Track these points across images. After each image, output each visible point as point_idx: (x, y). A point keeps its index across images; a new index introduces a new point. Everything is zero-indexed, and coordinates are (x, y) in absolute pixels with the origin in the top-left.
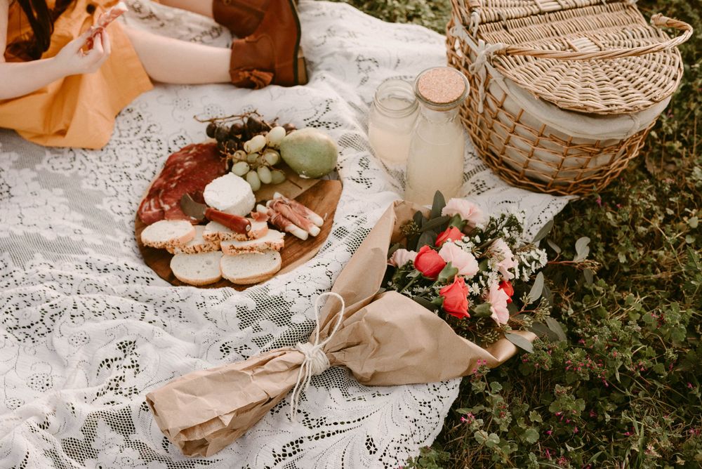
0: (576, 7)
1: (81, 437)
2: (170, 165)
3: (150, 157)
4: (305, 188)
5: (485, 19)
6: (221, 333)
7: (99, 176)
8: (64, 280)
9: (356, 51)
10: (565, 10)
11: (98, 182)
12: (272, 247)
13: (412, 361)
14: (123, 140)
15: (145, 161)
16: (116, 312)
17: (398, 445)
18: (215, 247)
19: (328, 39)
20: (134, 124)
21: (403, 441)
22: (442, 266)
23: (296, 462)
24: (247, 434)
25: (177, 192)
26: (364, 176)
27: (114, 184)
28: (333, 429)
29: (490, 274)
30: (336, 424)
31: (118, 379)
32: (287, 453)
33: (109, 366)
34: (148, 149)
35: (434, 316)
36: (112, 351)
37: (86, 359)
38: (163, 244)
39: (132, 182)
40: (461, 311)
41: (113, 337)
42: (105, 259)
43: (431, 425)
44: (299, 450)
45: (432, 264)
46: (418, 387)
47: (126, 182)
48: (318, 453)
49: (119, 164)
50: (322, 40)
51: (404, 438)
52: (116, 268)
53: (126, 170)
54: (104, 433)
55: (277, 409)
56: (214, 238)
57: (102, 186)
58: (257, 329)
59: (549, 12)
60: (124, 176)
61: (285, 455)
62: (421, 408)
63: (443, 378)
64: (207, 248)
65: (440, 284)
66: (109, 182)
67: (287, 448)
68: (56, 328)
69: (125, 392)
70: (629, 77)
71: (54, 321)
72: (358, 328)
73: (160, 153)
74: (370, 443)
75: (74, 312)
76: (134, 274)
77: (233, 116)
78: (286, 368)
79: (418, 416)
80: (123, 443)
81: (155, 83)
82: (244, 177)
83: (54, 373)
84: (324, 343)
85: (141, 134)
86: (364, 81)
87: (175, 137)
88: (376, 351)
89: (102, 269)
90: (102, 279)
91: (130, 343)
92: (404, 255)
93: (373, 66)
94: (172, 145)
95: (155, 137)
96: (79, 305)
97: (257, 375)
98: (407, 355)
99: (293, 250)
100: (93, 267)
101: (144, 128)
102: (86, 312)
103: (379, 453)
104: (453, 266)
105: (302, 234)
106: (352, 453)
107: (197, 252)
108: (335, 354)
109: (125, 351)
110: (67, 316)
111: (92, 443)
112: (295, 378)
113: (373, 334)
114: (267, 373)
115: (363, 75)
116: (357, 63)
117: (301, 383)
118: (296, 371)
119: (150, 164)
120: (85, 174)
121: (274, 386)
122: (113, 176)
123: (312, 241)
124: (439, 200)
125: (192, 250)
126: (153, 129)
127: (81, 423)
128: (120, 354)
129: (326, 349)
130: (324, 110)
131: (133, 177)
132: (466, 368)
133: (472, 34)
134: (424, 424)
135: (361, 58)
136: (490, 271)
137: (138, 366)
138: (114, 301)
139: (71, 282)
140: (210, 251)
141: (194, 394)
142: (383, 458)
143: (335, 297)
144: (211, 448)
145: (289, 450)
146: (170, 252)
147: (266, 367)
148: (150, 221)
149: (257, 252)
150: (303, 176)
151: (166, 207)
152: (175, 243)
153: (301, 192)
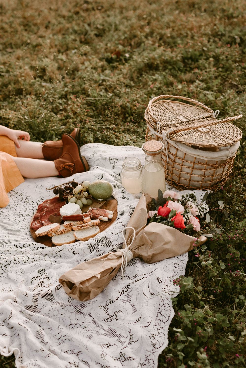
0: (195, 120)
1: (32, 304)
2: (40, 208)
3: (30, 208)
4: (102, 204)
5: (162, 126)
6: (82, 257)
7: (10, 217)
8: (7, 252)
9: (108, 157)
10: (191, 121)
11: (10, 219)
12: (95, 224)
13: (167, 247)
14: (16, 204)
15: (28, 209)
16: (33, 260)
17: (170, 279)
18: (70, 230)
19: (95, 155)
20: (20, 197)
21: (171, 277)
22: (169, 211)
23: (129, 293)
24: (104, 290)
25: (46, 216)
26: (124, 196)
27: (18, 219)
28: (142, 277)
29: (189, 214)
30: (142, 275)
31: (41, 282)
32: (124, 291)
33: (35, 279)
34: (28, 205)
35: (172, 228)
36: (36, 274)
37: (24, 279)
38: (47, 232)
39: (25, 217)
40: (182, 226)
41: (34, 269)
42: (22, 243)
43: (180, 272)
44: (129, 289)
45: (165, 212)
46: (171, 259)
47: (22, 217)
48: (138, 287)
49: (17, 212)
50: (92, 156)
51: (171, 276)
52: (28, 245)
53: (21, 213)
54: (42, 301)
55: (115, 278)
56: (69, 226)
57: (13, 220)
58: (99, 250)
59: (185, 122)
60: (21, 216)
61: (123, 292)
62: (175, 265)
63: (180, 253)
64: (67, 230)
65: (170, 218)
66: (15, 218)
67: (124, 289)
68: (8, 269)
69: (46, 286)
70: (223, 136)
71: (6, 268)
72: (142, 238)
73: (34, 206)
74: (158, 279)
75: (15, 262)
76: (37, 246)
77: (64, 184)
78: (116, 257)
79: (174, 269)
80: (51, 304)
81: (25, 178)
82: (76, 203)
83: (12, 286)
84: (129, 246)
85: (24, 200)
86: (114, 167)
87: (39, 199)
88: (151, 246)
89: (22, 246)
90: (24, 250)
91: (43, 270)
92: (152, 213)
93: (116, 161)
94: (38, 202)
95: (30, 201)
96: (17, 259)
97: (105, 260)
98: (164, 244)
99: (104, 225)
100: (18, 247)
101: (25, 198)
102: (20, 261)
103: (163, 283)
104: (174, 210)
105: (106, 219)
106: (152, 285)
107: (62, 233)
108: (135, 251)
109: (41, 273)
110: (12, 264)
111: (37, 306)
112: (121, 261)
113: (149, 238)
114: (109, 259)
115: (113, 165)
116: (109, 161)
117: (124, 262)
118: (121, 259)
119: (30, 210)
120: (4, 217)
121: (114, 264)
122: (16, 216)
123: (110, 221)
124: (160, 193)
125: (60, 232)
126: (28, 198)
127: (31, 298)
128: (39, 274)
129: (131, 249)
130: (101, 177)
131: (24, 215)
132: (189, 247)
133: (158, 131)
134: (178, 272)
135: (110, 159)
136: (188, 213)
137: (48, 277)
138: (31, 256)
139: (10, 252)
140: (68, 231)
141: (82, 270)
142: (165, 283)
143: (129, 229)
144: (92, 294)
145: (125, 290)
146: (50, 236)
147: (108, 257)
148: (38, 228)
149: (89, 227)
150: (100, 200)
151: (43, 222)
152: (52, 231)
153: (100, 205)
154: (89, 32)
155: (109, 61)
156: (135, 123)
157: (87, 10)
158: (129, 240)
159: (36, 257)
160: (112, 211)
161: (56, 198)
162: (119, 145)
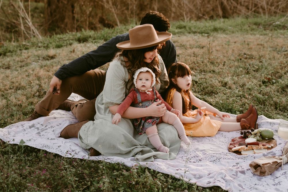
1: (235, 174)
2: (233, 140)
9: (269, 121)
11: (217, 143)
14: (220, 137)
16: (232, 159)
18: (251, 149)
23: (286, 175)
24: (272, 174)
25: (237, 143)
31: (238, 167)
33: (235, 166)
34: (226, 139)
36: (235, 164)
37: (229, 166)
38: (238, 149)
41: (233, 162)
47: (223, 143)
53: (223, 141)
54: (239, 174)
56: (251, 147)
57: (219, 144)
69: (241, 169)
71: (219, 160)
73: (229, 139)
75: (224, 158)
76: (233, 154)
78: (279, 159)
80: (244, 175)
82: (254, 138)
84: (286, 155)
86: (272, 127)
87: (231, 137)
90: (227, 154)
91: (238, 163)
93: (274, 124)
99: (269, 149)
102: (226, 158)
105: (270, 147)
107: (247, 150)
110: (222, 159)
112: (282, 161)
119: (228, 141)
121: (278, 161)
122: (220, 142)
123: (273, 147)
126: (226, 136)
129: (287, 157)
135: (270, 123)
137: (241, 166)
143: (286, 148)
144: (266, 173)
145: (284, 174)
146: (240, 151)
147: (275, 157)
148: (233, 148)
149: (262, 148)
150: (266, 139)
151: (235, 146)
152: (242, 148)
153: (267, 141)
154: (250, 68)
155: (264, 82)
156: (282, 111)
157: (246, 58)
158: (286, 152)
159: (234, 158)
160: (273, 144)
161: (241, 137)
162: (274, 119)
